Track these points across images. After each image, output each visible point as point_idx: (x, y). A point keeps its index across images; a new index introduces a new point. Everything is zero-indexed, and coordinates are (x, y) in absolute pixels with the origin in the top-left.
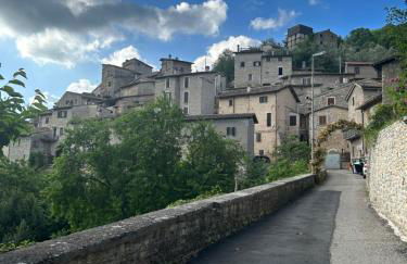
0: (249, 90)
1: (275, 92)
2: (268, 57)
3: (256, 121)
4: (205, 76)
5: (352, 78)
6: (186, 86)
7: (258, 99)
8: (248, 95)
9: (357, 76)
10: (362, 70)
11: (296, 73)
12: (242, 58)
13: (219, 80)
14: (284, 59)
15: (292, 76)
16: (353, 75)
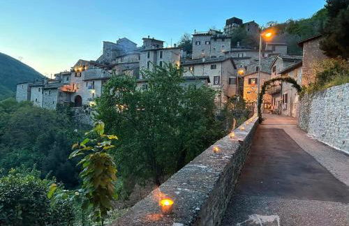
0: (204, 60)
1: (221, 62)
2: (215, 38)
3: (209, 82)
4: (173, 51)
5: (270, 53)
6: (161, 57)
7: (209, 66)
8: (203, 64)
9: (274, 52)
10: (277, 48)
11: (233, 50)
12: (198, 39)
13: (182, 53)
14: (225, 40)
15: (231, 52)
16: (272, 51)
